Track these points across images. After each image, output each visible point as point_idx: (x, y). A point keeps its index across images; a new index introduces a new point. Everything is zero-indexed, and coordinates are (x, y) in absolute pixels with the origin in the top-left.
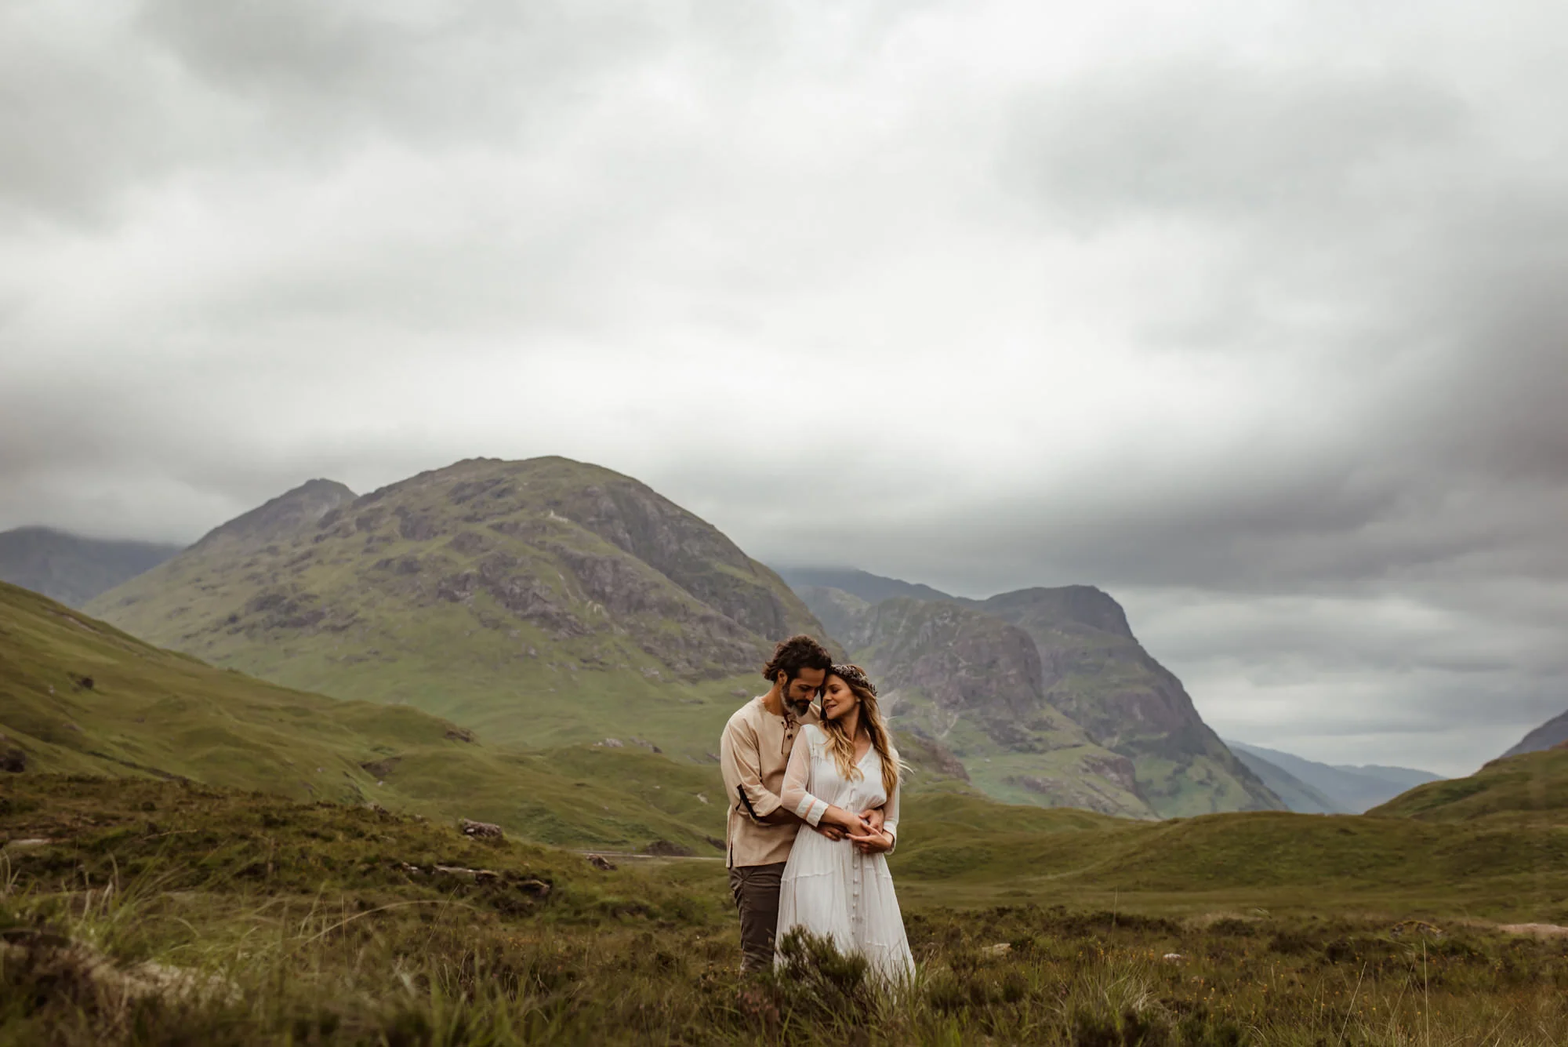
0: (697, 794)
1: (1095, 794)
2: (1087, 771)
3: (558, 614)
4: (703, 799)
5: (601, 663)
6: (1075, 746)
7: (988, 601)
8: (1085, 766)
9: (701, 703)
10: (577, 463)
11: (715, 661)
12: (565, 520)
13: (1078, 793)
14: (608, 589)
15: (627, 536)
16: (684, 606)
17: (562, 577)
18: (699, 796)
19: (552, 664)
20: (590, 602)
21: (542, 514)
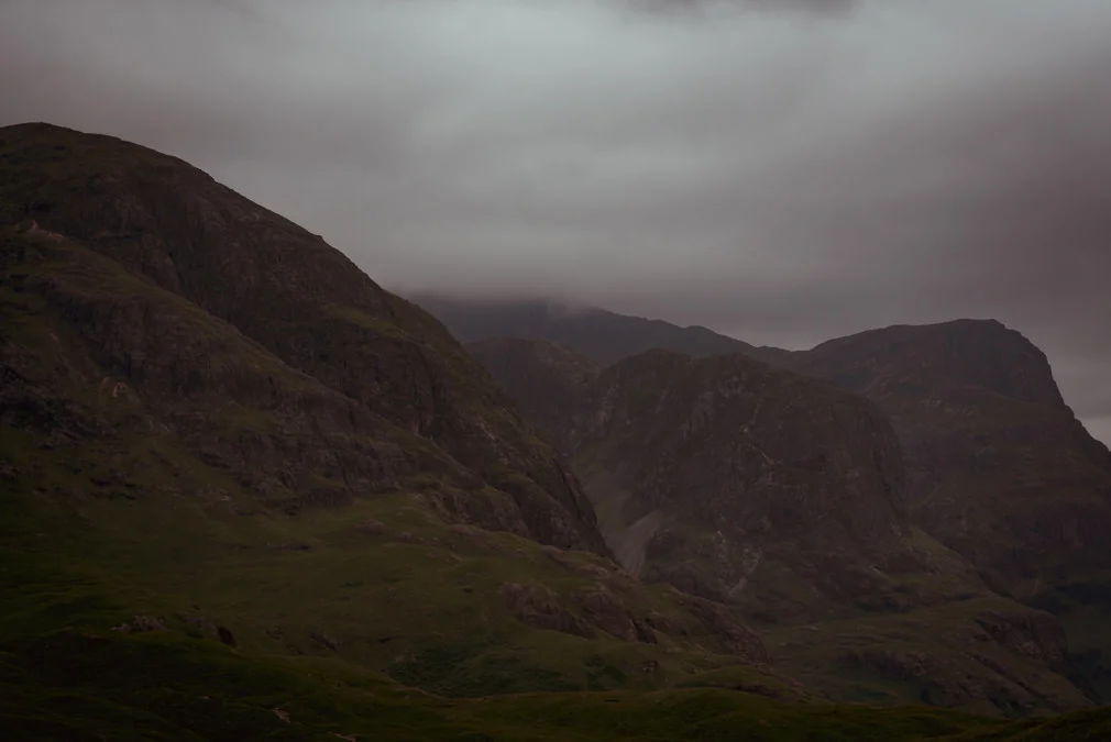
0: (272, 707)
1: (999, 678)
2: (985, 639)
3: (50, 403)
4: (282, 716)
5: (130, 486)
6: (964, 597)
7: (812, 350)
8: (982, 632)
9: (305, 548)
10: (78, 133)
11: (328, 475)
12: (60, 237)
13: (969, 677)
14: (138, 356)
15: (169, 261)
16: (270, 380)
17: (55, 337)
18: (276, 710)
19: (42, 490)
20: (106, 380)
21: (17, 227)
